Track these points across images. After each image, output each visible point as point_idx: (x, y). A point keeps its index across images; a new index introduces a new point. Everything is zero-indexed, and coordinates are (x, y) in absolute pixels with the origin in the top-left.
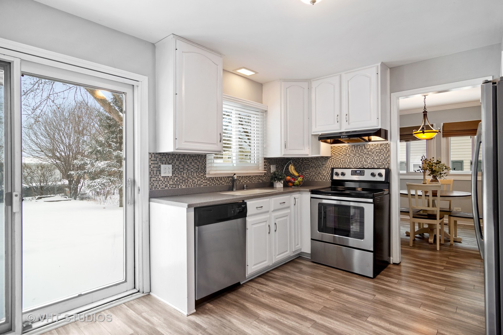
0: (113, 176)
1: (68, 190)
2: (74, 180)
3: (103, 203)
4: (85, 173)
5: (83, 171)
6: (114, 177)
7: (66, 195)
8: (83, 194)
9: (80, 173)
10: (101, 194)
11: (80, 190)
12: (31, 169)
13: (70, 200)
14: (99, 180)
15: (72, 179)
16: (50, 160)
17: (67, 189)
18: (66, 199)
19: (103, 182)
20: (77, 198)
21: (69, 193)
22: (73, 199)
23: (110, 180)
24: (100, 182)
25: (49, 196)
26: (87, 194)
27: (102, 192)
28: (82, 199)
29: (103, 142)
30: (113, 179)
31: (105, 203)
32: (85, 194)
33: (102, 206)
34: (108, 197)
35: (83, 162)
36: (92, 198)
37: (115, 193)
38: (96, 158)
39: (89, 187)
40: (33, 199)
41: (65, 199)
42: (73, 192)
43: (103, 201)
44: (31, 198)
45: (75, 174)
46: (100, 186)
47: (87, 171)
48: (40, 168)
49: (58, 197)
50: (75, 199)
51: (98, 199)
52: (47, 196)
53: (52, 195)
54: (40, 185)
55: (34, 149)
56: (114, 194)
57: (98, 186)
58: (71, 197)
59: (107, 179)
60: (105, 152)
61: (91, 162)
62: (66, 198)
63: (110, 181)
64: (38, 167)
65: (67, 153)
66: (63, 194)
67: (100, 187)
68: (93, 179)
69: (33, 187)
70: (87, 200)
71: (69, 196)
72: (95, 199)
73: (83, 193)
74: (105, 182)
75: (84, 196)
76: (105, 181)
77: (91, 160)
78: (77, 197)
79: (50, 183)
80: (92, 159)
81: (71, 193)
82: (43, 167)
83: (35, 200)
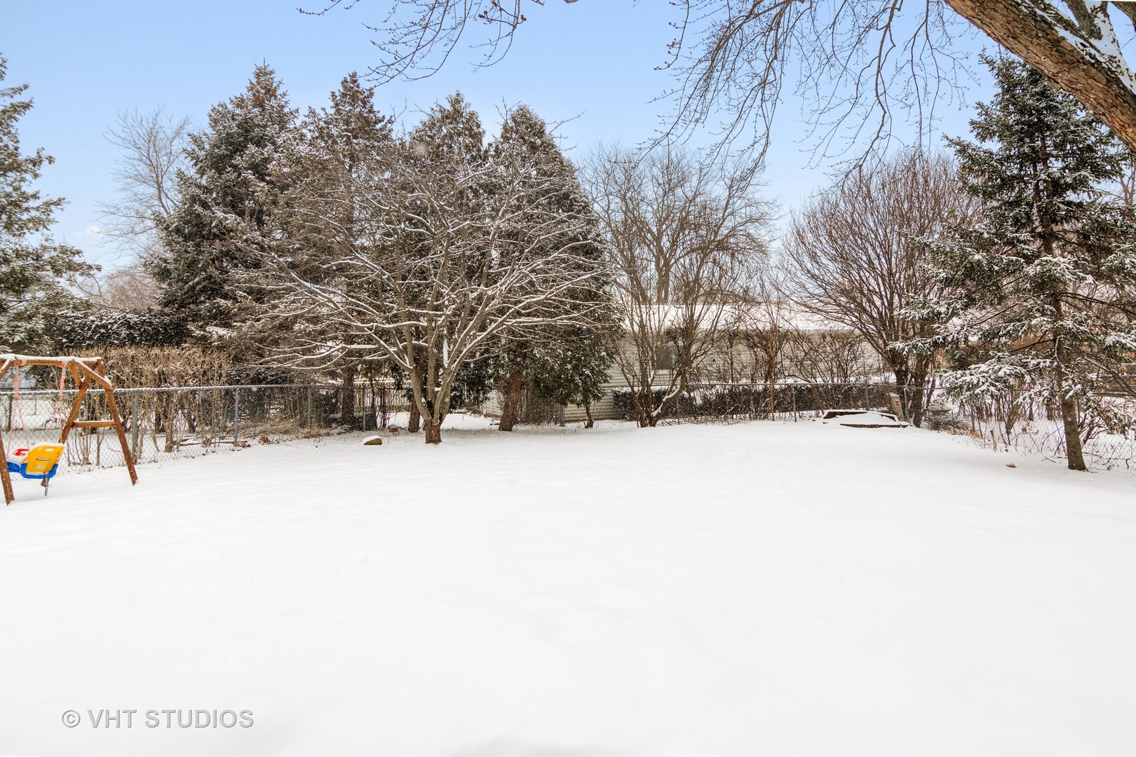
0: (1034, 352)
1: (897, 398)
2: (911, 372)
3: (1000, 445)
4: (936, 344)
5: (929, 340)
6: (1037, 356)
7: (891, 410)
8: (937, 413)
9: (920, 344)
10: (991, 415)
11: (928, 401)
12: (809, 341)
13: (904, 427)
14: (983, 367)
15: (904, 368)
16: (847, 318)
17: (892, 395)
18: (893, 423)
19: (1001, 374)
20: (923, 424)
21: (900, 406)
22: (912, 423)
23: (1025, 366)
24: (990, 372)
25: (853, 410)
26: (950, 412)
27: (993, 411)
28: (936, 426)
29: (986, 235)
30: (1034, 362)
31: (1010, 448)
32: (942, 411)
33: (1002, 456)
34: (1017, 427)
35: (925, 312)
36: (965, 427)
37: (1036, 416)
38: (966, 296)
39: (955, 390)
40: (817, 416)
41: (891, 422)
42: (910, 405)
43: (1001, 440)
44: (813, 413)
45: (906, 349)
46: (992, 385)
47: (941, 340)
48: (828, 339)
49: (873, 416)
50: (917, 424)
51: (983, 430)
52: (849, 411)
53: (861, 410)
54: (833, 381)
55: (811, 290)
56: (1031, 418)
57: (984, 387)
58: (906, 419)
59: (1012, 364)
60: (996, 268)
61: (950, 310)
62: (893, 418)
63: (1023, 371)
64: (824, 337)
65: (886, 297)
66: (885, 409)
67: (992, 389)
68: (962, 364)
69: (817, 387)
70: (949, 429)
71: (901, 413)
72: (973, 431)
73: (937, 407)
74: (1008, 372)
75: (942, 418)
76: (1006, 369)
77: (949, 304)
78: (923, 418)
79: (853, 379)
80: (952, 299)
81: (904, 407)
82: (835, 336)
83: (821, 420)
